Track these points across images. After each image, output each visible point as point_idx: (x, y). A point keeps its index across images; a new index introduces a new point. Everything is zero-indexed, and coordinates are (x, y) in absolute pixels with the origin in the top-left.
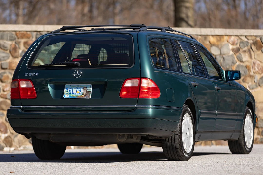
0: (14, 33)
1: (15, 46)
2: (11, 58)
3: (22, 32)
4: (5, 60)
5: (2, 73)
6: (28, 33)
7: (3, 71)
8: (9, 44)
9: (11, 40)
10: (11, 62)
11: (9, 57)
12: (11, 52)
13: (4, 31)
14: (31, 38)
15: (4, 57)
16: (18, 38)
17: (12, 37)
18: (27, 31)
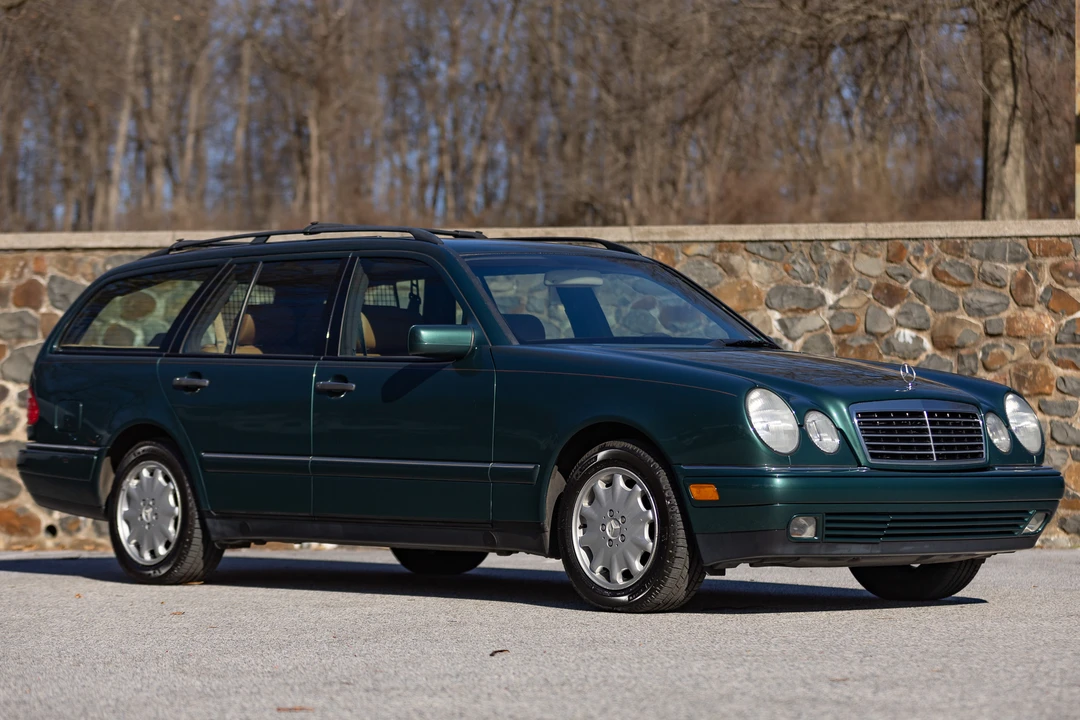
0: (1023, 242)
1: (1027, 275)
2: (1013, 305)
3: (1046, 239)
4: (997, 313)
5: (988, 346)
6: (1064, 240)
7: (990, 341)
8: (1009, 270)
9: (1015, 261)
10: (1012, 316)
11: (1007, 305)
12: (1013, 292)
13: (993, 238)
14: (1073, 253)
15: (992, 305)
16: (1034, 256)
17: (1018, 252)
18: (1059, 237)
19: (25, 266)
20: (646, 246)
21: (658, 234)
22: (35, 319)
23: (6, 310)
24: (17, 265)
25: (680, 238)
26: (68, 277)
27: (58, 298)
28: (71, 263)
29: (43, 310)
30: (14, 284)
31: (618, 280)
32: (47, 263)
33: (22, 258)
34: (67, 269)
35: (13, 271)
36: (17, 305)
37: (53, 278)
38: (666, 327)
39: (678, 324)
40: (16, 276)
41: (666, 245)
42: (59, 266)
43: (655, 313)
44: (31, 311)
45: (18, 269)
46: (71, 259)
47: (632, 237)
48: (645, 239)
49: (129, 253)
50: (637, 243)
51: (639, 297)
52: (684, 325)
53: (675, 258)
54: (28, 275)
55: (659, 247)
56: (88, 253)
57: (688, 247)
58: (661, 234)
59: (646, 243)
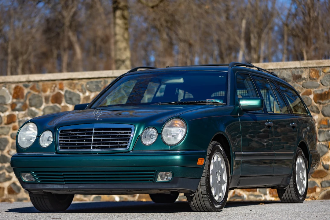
19: (56, 86)
20: (307, 69)
21: (311, 64)
22: (59, 108)
23: (48, 105)
24: (52, 86)
25: (321, 65)
26: (72, 91)
27: (68, 99)
28: (73, 85)
29: (63, 104)
30: (52, 94)
31: (296, 83)
32: (64, 85)
33: (54, 84)
34: (72, 87)
35: (51, 89)
36: (53, 103)
37: (66, 91)
38: (316, 103)
39: (321, 102)
40: (52, 91)
41: (316, 68)
42: (69, 86)
43: (312, 97)
44: (58, 105)
45: (53, 88)
46: (73, 83)
47: (301, 66)
48: (306, 66)
49: (96, 80)
50: (303, 68)
51: (304, 90)
52: (324, 102)
53: (319, 74)
54: (57, 90)
55: (312, 70)
56: (80, 80)
57: (325, 69)
58: (313, 64)
59: (307, 68)
